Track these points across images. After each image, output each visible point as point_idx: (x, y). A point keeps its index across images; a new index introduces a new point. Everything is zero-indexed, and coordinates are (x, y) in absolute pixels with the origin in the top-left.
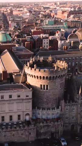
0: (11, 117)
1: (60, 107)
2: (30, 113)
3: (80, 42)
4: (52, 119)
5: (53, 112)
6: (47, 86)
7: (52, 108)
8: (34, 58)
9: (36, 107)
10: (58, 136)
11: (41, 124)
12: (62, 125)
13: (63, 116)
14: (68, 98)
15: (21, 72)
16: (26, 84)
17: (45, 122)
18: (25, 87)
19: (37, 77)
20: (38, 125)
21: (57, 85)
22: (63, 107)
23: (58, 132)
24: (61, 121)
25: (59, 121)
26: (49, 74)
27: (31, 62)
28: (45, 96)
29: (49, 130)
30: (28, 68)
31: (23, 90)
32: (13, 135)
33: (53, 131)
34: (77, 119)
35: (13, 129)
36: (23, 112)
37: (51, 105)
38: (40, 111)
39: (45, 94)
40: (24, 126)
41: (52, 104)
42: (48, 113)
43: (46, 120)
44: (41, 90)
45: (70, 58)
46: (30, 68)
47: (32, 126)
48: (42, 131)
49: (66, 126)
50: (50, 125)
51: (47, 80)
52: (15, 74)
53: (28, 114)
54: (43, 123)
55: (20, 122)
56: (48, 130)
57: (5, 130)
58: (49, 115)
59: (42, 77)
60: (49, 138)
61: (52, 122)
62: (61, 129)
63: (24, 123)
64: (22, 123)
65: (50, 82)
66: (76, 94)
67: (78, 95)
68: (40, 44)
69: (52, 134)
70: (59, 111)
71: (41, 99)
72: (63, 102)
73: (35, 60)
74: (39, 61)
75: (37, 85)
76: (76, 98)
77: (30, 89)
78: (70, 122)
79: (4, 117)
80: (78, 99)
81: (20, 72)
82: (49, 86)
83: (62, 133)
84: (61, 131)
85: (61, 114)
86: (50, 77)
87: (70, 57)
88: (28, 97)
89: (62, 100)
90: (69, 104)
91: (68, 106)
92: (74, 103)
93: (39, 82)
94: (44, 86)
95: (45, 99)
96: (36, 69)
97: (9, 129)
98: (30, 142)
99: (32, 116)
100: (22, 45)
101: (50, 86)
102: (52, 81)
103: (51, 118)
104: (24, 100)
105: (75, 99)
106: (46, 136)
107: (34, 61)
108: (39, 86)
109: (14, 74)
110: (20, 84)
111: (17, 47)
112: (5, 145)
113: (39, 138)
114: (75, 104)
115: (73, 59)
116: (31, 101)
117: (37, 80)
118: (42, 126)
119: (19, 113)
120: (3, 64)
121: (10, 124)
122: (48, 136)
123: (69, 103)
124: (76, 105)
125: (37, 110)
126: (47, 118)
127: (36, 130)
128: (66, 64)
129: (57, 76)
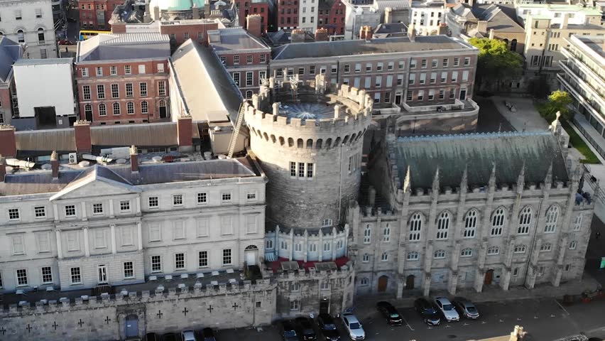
0: (203, 255)
1: (347, 226)
2: (260, 244)
3: (412, 7)
4: (323, 261)
5: (325, 242)
6: (310, 165)
7: (323, 229)
8: (271, 79)
9: (278, 227)
10: (341, 309)
11: (292, 277)
12: (351, 278)
13: (356, 253)
14: (372, 200)
15: (234, 121)
16: (249, 157)
17: (302, 272)
18: (244, 169)
19: (282, 139)
20: (282, 279)
21: (339, 163)
22: (355, 227)
23: (341, 300)
24: (348, 269)
25: (344, 267)
26: (317, 131)
27: (263, 90)
28: (302, 194)
29: (314, 293)
30: (255, 114)
31: (240, 178)
32: (210, 309)
33: (324, 296)
34: (396, 260)
35: (208, 292)
36: (239, 240)
37: (322, 220)
38: (289, 239)
39: (302, 189)
40: (241, 284)
41: (323, 218)
42: (310, 243)
43: (306, 265)
44: (293, 177)
45: (380, 65)
46: (259, 113)
47: (264, 284)
48: (292, 298)
49: (364, 281)
50: (318, 281)
51: (310, 150)
52: (216, 129)
53: (252, 248)
54: (296, 272)
55: (231, 271)
56: (312, 293)
57: (185, 294)
58: (315, 250)
59: (295, 140)
60: (312, 317)
61: (322, 272)
62: (348, 289)
63: (241, 272)
64: (237, 272)
65: (317, 155)
66: (395, 188)
67: (399, 190)
68: (292, 11)
69: (323, 304)
70: (343, 239)
71: (292, 203)
72: (355, 213)
73: (276, 84)
74: (287, 86)
75: (279, 164)
76: (396, 200)
77: (259, 175)
78: (375, 269)
79: (183, 255)
80: (402, 204)
81: (229, 121)
82: (314, 166)
83: (351, 301)
84: (348, 295)
85: (348, 247)
86: (320, 141)
87: (380, 61)
88: (253, 199)
89: (353, 206)
90: (374, 218)
91: (371, 223)
92: (389, 213)
93: (285, 153)
94: (301, 165)
95: (304, 203)
96: (279, 117)
97: (197, 292)
98: (259, 329)
99: (266, 252)
100: (237, 23)
101: (317, 167)
102: (324, 151)
103: (320, 260)
104: (241, 208)
105: (393, 204)
106: (306, 309)
107: (271, 86)
108: (285, 166)
109: (212, 128)
110: (229, 158)
111: (221, 31)
112: (186, 339)
113: (285, 315)
114: (393, 217)
115: (390, 67)
116: (262, 209)
117: (282, 148)
118: (293, 283)
119: (227, 246)
120: (179, 87)
121: (201, 275)
122: (311, 311)
123: (373, 214)
124: (395, 220)
125: (281, 235)
126: (308, 257)
127: (277, 292)
128: (366, 100)
129: (339, 139)
